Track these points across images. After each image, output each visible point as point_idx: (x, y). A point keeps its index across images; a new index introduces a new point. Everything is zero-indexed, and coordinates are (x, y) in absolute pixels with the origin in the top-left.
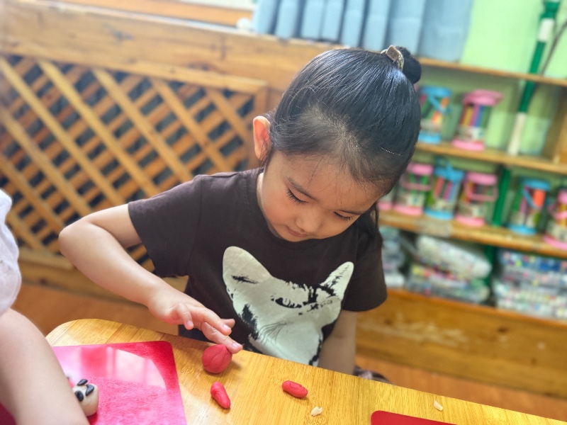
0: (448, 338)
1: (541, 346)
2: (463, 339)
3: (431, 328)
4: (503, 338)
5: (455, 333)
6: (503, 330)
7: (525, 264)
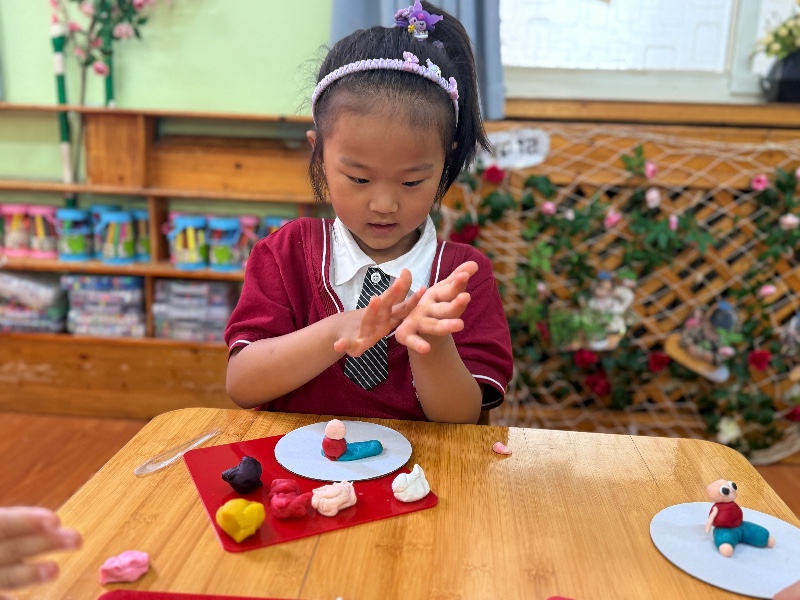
0: (39, 374)
1: (125, 368)
2: (53, 373)
3: (22, 366)
4: (88, 365)
5: (43, 368)
6: (84, 357)
7: (84, 286)
